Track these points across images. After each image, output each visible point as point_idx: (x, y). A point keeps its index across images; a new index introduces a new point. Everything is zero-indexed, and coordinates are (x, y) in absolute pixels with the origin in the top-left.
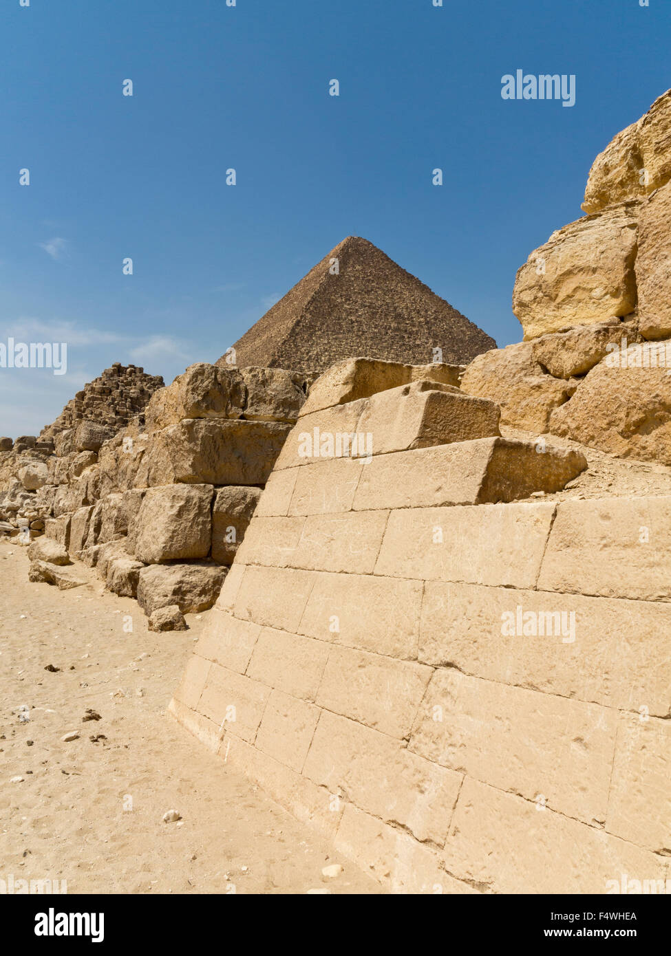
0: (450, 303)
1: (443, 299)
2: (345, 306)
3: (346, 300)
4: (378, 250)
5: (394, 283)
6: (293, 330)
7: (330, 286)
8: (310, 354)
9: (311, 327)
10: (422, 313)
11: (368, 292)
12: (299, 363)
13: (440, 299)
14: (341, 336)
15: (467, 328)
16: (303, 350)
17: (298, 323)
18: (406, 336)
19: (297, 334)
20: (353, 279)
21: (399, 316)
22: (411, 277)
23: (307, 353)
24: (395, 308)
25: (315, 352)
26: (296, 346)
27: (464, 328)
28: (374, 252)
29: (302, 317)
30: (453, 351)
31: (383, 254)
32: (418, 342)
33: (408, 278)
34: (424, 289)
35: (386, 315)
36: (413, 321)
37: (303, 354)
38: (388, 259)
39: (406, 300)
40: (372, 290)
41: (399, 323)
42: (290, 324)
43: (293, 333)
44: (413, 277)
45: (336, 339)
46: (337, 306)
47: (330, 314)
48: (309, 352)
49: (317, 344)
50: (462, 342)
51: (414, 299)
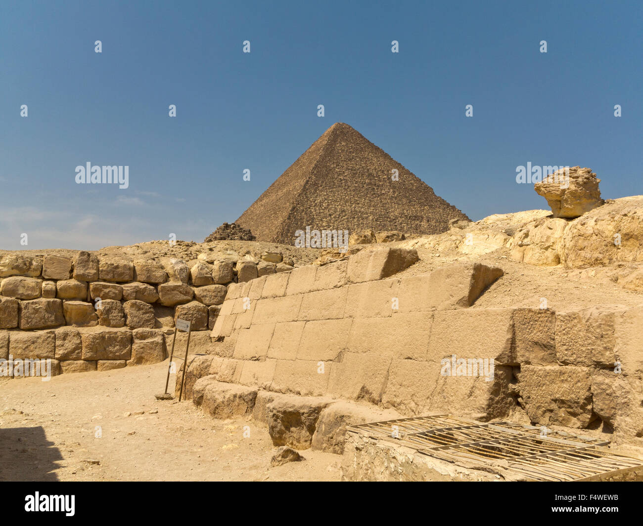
0: (403, 165)
1: (398, 162)
2: (336, 170)
3: (337, 165)
4: (355, 131)
5: (367, 154)
6: (305, 186)
7: (326, 157)
8: (316, 202)
9: (315, 184)
10: (385, 172)
11: (350, 160)
12: (309, 208)
13: (397, 163)
14: (334, 189)
15: (414, 181)
16: (311, 199)
17: (307, 182)
18: (376, 188)
19: (307, 190)
20: (340, 151)
21: (370, 175)
22: (377, 149)
23: (314, 202)
24: (368, 170)
25: (319, 201)
26: (307, 197)
27: (413, 181)
28: (352, 133)
29: (309, 178)
30: (406, 197)
31: (359, 134)
32: (383, 192)
33: (376, 149)
34: (386, 156)
35: (362, 175)
36: (380, 178)
37: (311, 202)
38: (362, 137)
39: (375, 164)
40: (353, 158)
41: (371, 180)
42: (302, 182)
43: (305, 189)
44: (379, 148)
45: (332, 191)
46: (331, 170)
47: (327, 175)
48: (315, 201)
49: (320, 196)
50: (411, 190)
51: (380, 164)
